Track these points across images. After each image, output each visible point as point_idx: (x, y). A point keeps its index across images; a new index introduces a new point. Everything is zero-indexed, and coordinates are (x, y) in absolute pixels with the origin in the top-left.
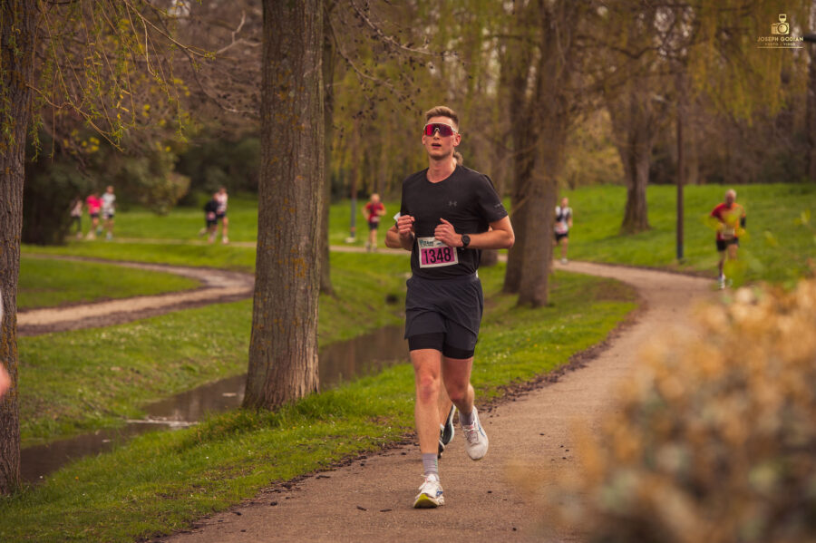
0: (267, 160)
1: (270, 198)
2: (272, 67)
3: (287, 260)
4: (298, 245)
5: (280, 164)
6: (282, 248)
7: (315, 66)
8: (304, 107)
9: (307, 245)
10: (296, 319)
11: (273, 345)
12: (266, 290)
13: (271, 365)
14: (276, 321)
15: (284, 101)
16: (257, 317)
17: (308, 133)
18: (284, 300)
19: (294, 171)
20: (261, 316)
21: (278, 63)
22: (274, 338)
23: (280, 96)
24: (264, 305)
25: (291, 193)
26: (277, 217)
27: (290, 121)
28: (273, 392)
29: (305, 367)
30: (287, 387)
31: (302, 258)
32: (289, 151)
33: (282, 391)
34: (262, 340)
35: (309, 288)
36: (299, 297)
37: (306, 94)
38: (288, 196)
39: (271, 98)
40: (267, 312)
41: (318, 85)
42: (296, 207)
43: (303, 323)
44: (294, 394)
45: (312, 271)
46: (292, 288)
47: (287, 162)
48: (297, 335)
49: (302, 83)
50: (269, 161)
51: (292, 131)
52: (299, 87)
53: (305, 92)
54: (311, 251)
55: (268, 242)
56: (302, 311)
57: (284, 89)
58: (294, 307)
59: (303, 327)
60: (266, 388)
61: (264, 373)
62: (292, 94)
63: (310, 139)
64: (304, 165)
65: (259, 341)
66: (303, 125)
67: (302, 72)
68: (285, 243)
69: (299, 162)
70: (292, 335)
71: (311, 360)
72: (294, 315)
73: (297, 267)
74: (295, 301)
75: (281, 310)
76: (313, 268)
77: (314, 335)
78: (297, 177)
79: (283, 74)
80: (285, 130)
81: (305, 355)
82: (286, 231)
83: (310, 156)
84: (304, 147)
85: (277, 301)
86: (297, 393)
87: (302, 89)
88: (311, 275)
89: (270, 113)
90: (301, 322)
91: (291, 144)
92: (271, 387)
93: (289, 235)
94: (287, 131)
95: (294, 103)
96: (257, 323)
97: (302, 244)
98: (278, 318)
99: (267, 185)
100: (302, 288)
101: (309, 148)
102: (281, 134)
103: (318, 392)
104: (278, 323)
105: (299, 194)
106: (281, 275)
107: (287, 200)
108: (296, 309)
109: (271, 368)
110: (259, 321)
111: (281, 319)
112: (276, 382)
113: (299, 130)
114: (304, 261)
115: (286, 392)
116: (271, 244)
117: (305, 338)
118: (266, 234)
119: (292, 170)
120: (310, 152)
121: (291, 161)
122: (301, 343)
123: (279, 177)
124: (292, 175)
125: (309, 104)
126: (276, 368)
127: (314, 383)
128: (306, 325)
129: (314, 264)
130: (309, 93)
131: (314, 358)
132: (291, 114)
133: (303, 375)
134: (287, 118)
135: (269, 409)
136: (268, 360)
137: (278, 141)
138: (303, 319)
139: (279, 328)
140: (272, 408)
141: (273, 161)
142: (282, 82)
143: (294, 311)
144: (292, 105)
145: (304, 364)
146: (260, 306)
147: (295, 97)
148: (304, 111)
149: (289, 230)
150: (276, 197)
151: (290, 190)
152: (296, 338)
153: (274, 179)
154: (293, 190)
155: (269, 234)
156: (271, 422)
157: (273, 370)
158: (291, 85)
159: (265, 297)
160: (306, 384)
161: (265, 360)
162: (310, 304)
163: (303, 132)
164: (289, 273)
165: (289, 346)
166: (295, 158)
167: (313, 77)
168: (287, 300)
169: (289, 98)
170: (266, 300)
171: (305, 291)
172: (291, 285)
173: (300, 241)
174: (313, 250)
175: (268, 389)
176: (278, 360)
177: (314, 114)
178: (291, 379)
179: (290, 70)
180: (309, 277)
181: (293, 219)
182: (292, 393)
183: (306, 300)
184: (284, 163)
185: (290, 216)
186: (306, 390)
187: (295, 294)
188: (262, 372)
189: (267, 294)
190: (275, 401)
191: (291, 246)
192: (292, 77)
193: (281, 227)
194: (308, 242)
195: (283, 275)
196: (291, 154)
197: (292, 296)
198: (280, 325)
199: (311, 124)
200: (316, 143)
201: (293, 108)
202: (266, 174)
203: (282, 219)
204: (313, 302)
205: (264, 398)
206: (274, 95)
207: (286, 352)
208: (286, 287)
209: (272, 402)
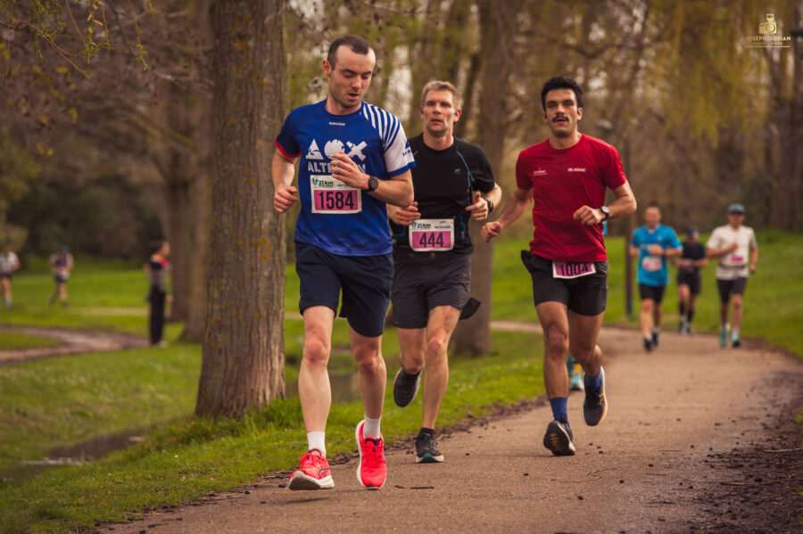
0: (223, 121)
1: (226, 167)
2: (226, 11)
3: (248, 239)
4: (260, 222)
5: (239, 127)
6: (242, 226)
7: (277, 10)
8: (266, 58)
9: (271, 223)
10: (259, 311)
11: (231, 341)
12: (222, 276)
13: (230, 365)
14: (234, 312)
15: (242, 52)
16: (212, 310)
17: (271, 89)
18: (244, 288)
19: (255, 135)
20: (217, 307)
21: (234, 6)
22: (232, 332)
23: (237, 45)
24: (221, 294)
25: (251, 161)
26: (236, 189)
27: (250, 74)
28: (233, 397)
29: (270, 369)
30: (249, 392)
31: (265, 237)
32: (249, 110)
33: (242, 396)
34: (219, 335)
35: (274, 273)
36: (263, 284)
37: (269, 43)
38: (249, 164)
39: (227, 48)
40: (224, 302)
41: (281, 33)
42: (258, 178)
43: (268, 315)
44: (258, 400)
45: (277, 253)
46: (254, 273)
47: (247, 125)
48: (260, 329)
49: (264, 30)
50: (225, 123)
51: (253, 88)
52: (259, 35)
53: (266, 40)
54: (276, 229)
55: (225, 219)
56: (266, 301)
57: (242, 37)
58: (257, 296)
59: (268, 320)
60: (223, 393)
61: (221, 375)
62: (251, 43)
63: (274, 97)
64: (266, 127)
65: (216, 338)
66: (265, 80)
67: (264, 17)
68: (245, 219)
69: (262, 123)
70: (255, 329)
71: (277, 359)
72: (257, 305)
73: (259, 249)
74: (258, 289)
75: (241, 300)
76: (279, 249)
77: (279, 330)
78: (259, 142)
79: (241, 19)
80: (244, 87)
81: (269, 354)
82: (247, 205)
83: (273, 117)
84: (266, 105)
85: (236, 289)
86: (261, 398)
87: (264, 37)
88: (277, 258)
89: (225, 66)
90: (265, 313)
91: (251, 103)
92: (230, 391)
93: (250, 210)
94: (246, 88)
95: (254, 54)
96: (212, 317)
97: (266, 222)
98: (238, 310)
99: (222, 153)
100: (266, 273)
101: (272, 107)
102: (239, 91)
103: (285, 399)
104: (237, 315)
105: (261, 162)
106: (241, 258)
107: (246, 169)
108: (260, 299)
109: (230, 368)
110: (215, 314)
111: (241, 311)
112: (236, 385)
113: (261, 86)
114: (269, 241)
115: (249, 397)
116: (229, 221)
117: (269, 333)
118: (223, 211)
119: (253, 134)
120: (274, 113)
121: (251, 124)
122: (265, 339)
123: (238, 143)
124: (253, 140)
125: (271, 55)
126: (236, 369)
127: (280, 388)
128: (271, 318)
129: (279, 245)
130: (272, 42)
131: (280, 357)
132: (251, 67)
133: (268, 377)
134: (247, 72)
135: (228, 416)
136: (226, 361)
137: (235, 100)
138: (268, 310)
139: (239, 321)
140: (231, 416)
141: (229, 124)
142: (239, 29)
143: (257, 301)
144: (251, 55)
145: (269, 364)
146: (216, 295)
147: (255, 47)
148: (266, 63)
149: (250, 205)
150: (233, 166)
151: (251, 157)
152: (259, 333)
153: (230, 145)
154: (254, 158)
155: (226, 210)
156: (232, 431)
157: (233, 371)
158: (250, 32)
159: (221, 284)
160: (271, 388)
161: (222, 359)
162: (275, 293)
163: (265, 88)
164: (251, 257)
165: (251, 342)
166: (256, 119)
167: (275, 23)
168: (248, 288)
169: (248, 48)
170: (223, 288)
171: (270, 278)
172: (252, 269)
173: (263, 218)
174: (279, 229)
175: (227, 394)
176: (238, 360)
177: (278, 67)
178: (253, 382)
179: (249, 15)
180: (274, 261)
181: (255, 192)
182: (255, 397)
183: (271, 287)
184: (242, 125)
185: (251, 188)
186: (270, 396)
187: (258, 281)
188: (218, 374)
189: (224, 281)
190: (234, 407)
191: (252, 224)
192: (251, 22)
193: (241, 201)
194: (272, 219)
195: (243, 257)
196: (251, 115)
197: (254, 282)
198: (241, 317)
199: (274, 78)
200: (281, 102)
201: (253, 60)
202: (222, 139)
203: (241, 192)
204: (279, 290)
205: (221, 405)
206: (230, 45)
207: (246, 350)
208: (247, 273)
209: (232, 409)
